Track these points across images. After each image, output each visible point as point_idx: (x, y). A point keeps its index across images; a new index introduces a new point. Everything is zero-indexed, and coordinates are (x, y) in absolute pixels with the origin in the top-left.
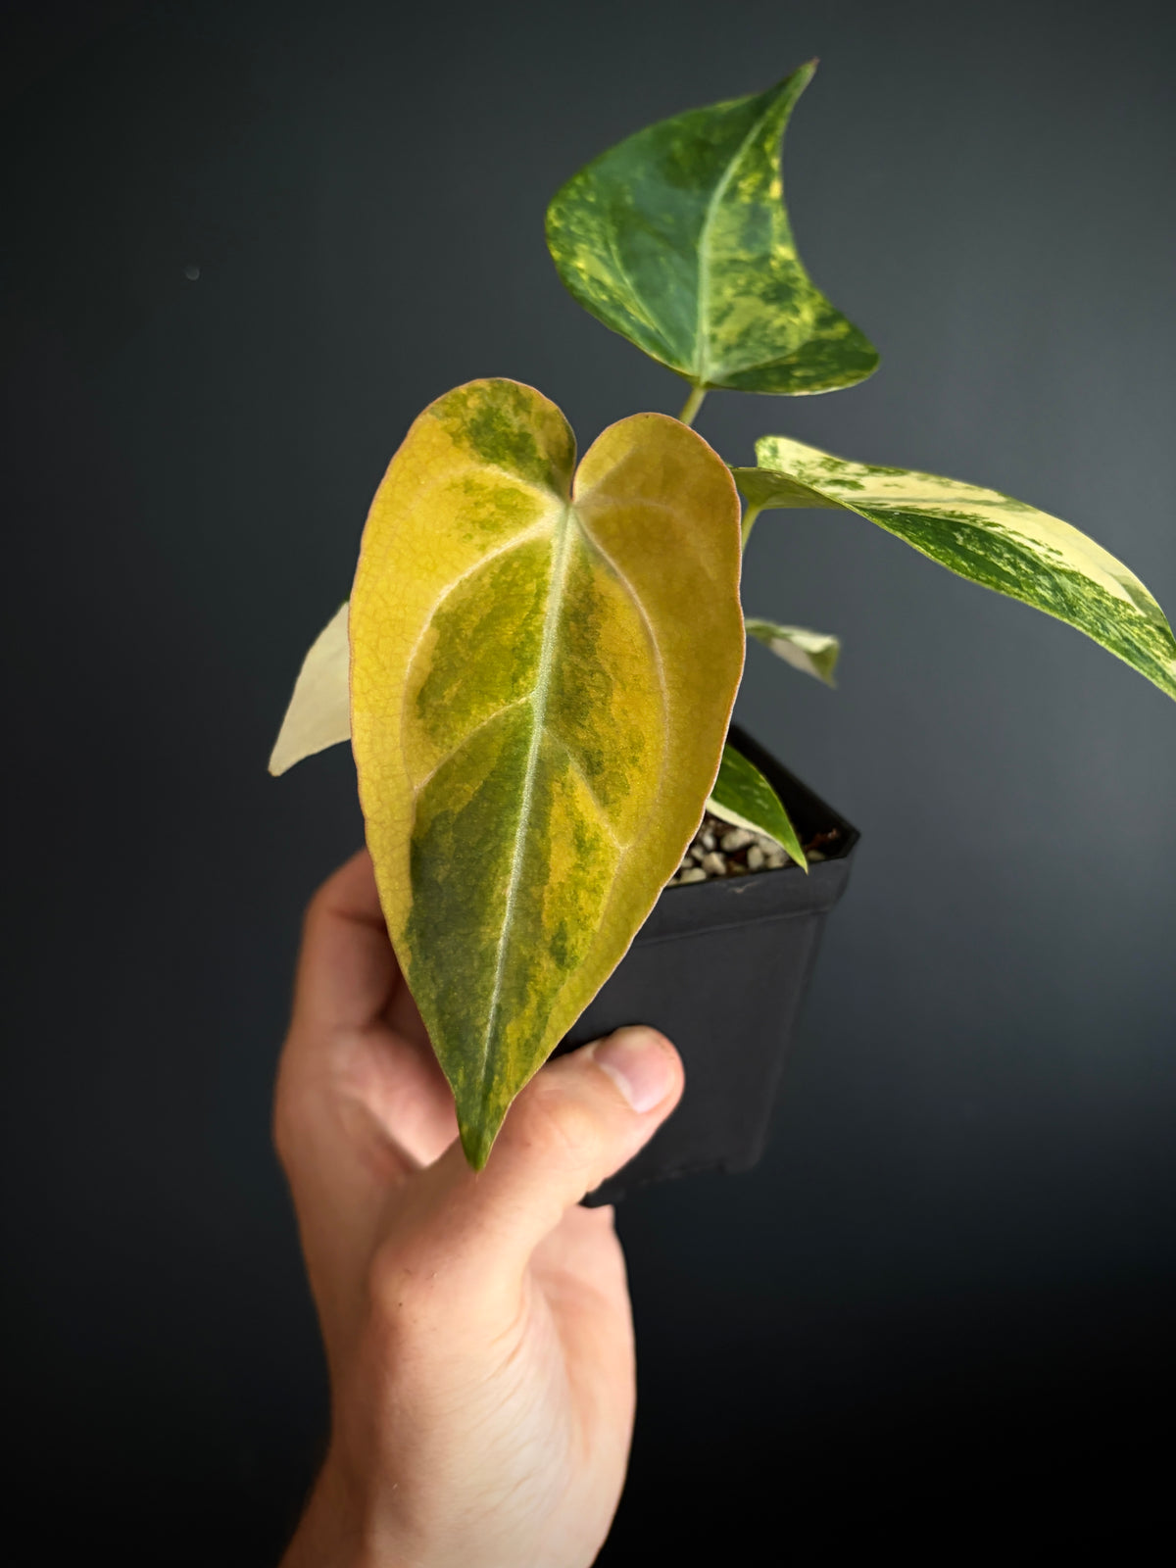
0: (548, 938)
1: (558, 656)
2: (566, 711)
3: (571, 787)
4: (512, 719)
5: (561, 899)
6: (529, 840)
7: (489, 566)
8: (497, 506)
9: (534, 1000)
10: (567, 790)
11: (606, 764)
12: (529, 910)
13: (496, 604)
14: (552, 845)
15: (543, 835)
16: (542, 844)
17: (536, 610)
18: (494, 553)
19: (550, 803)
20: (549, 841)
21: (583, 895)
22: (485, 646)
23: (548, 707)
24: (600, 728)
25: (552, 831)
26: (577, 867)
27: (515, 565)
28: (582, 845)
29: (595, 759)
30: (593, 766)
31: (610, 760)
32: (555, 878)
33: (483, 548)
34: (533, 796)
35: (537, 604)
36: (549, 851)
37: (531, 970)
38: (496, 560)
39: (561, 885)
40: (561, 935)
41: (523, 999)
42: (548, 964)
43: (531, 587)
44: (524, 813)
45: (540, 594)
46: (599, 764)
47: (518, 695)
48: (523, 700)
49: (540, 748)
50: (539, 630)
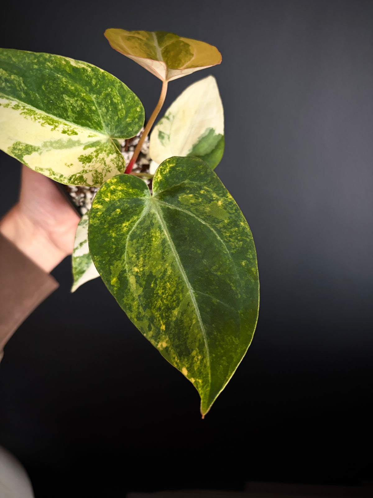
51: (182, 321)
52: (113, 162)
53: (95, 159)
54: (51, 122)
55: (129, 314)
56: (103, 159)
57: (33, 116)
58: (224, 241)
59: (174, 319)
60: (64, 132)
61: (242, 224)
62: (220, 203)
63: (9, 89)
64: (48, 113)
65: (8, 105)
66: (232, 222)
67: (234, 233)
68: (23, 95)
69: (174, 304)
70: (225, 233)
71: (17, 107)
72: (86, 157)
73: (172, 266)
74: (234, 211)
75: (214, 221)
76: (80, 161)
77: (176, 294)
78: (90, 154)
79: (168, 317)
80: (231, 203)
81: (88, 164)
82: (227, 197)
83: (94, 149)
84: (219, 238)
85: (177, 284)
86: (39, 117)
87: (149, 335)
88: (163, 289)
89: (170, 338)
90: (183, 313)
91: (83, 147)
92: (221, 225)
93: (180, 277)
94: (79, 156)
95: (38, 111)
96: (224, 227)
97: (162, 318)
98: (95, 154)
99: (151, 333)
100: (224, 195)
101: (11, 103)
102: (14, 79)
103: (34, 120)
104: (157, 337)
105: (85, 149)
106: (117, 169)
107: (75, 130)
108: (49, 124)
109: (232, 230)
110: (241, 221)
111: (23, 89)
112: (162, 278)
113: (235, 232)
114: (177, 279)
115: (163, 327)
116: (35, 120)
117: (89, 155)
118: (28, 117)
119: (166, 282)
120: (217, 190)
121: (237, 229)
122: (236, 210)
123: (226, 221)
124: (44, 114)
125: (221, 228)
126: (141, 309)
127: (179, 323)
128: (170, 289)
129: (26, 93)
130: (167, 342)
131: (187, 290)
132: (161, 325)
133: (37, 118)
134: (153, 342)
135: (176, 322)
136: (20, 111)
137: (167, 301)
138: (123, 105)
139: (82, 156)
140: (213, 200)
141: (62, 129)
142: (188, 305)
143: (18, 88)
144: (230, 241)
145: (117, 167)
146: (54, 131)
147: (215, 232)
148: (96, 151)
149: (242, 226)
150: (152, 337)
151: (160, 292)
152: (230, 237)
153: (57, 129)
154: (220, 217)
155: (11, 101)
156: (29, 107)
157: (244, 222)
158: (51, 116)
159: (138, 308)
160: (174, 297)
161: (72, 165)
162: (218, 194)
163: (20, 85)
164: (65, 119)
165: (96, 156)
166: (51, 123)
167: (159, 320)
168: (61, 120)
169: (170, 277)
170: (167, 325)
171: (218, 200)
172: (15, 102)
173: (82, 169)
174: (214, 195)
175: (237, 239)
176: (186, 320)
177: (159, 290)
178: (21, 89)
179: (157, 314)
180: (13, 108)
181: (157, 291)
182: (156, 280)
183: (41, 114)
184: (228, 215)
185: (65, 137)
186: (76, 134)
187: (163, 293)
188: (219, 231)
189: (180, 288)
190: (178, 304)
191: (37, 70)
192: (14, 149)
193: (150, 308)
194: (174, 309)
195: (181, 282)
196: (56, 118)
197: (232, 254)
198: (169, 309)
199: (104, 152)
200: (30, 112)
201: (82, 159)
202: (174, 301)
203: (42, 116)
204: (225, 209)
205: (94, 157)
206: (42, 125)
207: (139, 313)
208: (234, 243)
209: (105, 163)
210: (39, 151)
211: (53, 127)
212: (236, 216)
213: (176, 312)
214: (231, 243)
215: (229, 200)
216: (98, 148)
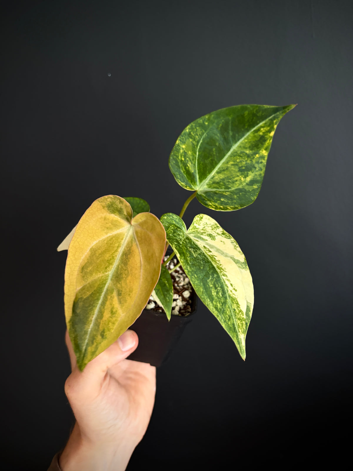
0: (100, 332)
2: (117, 278)
3: (113, 298)
4: (103, 278)
5: (105, 324)
6: (100, 308)
7: (108, 238)
8: (112, 224)
9: (95, 344)
10: (112, 298)
11: (122, 294)
12: (97, 324)
13: (106, 248)
14: (105, 311)
15: (104, 308)
16: (103, 310)
18: (109, 234)
19: (106, 301)
20: (105, 309)
21: (110, 324)
23: (113, 275)
24: (123, 285)
25: (106, 307)
26: (110, 317)
27: (114, 239)
28: (112, 313)
29: (120, 292)
30: (119, 294)
31: (124, 294)
32: (104, 319)
33: (107, 233)
34: (103, 298)
35: (117, 249)
36: (104, 312)
37: (95, 337)
38: (110, 236)
39: (105, 320)
40: (103, 331)
41: (93, 343)
42: (99, 337)
43: (116, 245)
44: (100, 302)
45: (118, 247)
46: (121, 294)
48: (107, 273)
49: (108, 286)
50: (116, 256)
51: (250, 147)
52: (200, 224)
55: (263, 175)
56: (202, 230)
57: (220, 267)
58: (201, 137)
59: (251, 152)
60: (210, 251)
61: (187, 131)
62: (184, 147)
63: (219, 284)
64: (210, 262)
65: (228, 280)
66: (189, 137)
67: (195, 134)
68: (215, 276)
69: (244, 154)
70: (197, 138)
71: (224, 275)
72: (211, 237)
73: (227, 163)
74: (184, 137)
75: (194, 147)
76: (215, 239)
77: (239, 154)
78: (207, 236)
79: (252, 155)
80: (180, 140)
81: (213, 235)
82: (179, 143)
83: (202, 236)
84: (201, 141)
85: (235, 156)
86: (217, 264)
87: (264, 162)
88: (242, 162)
89: (260, 150)
90: (245, 148)
92: (194, 142)
93: (231, 156)
94: (213, 241)
95: (215, 266)
96: (194, 140)
97: (254, 158)
98: (204, 234)
99: (264, 161)
100: (178, 145)
101: (225, 279)
102: (212, 284)
103: (222, 265)
104: (262, 157)
105: (207, 240)
107: (203, 247)
108: (215, 259)
109: (193, 135)
110: (186, 132)
111: (212, 277)
112: (237, 165)
113: (193, 133)
114: (232, 158)
115: (257, 155)
117: (208, 236)
118: (223, 268)
119: (238, 162)
120: (178, 151)
121: (192, 133)
122: (183, 136)
123: (191, 140)
124: (213, 263)
125: (196, 142)
126: (257, 169)
127: (251, 148)
128: (239, 159)
129: (213, 275)
130: (262, 151)
131: (234, 150)
132: (257, 157)
133: (219, 265)
134: (266, 158)
135: (252, 150)
136: (225, 273)
137: (245, 159)
138: (171, 227)
139: (211, 239)
140: (184, 151)
141: (210, 253)
142: (240, 147)
143: (214, 280)
144: (200, 135)
145: (201, 220)
146: (216, 255)
147: (199, 145)
148: (202, 234)
149: (189, 131)
150: (264, 160)
151: (244, 163)
152: (197, 135)
153: (213, 255)
154: (191, 144)
155: (224, 280)
156: (218, 270)
157: (186, 130)
158: (210, 259)
159: (257, 171)
160: (242, 155)
161: (221, 241)
162: (180, 149)
163: (212, 280)
164: (204, 254)
165: (205, 233)
167: (256, 159)
168: (207, 255)
169: (234, 161)
170: (255, 154)
171: (183, 149)
172: (223, 277)
173: (218, 236)
174: (181, 151)
175: (196, 131)
176: (248, 145)
177: (243, 164)
178: (214, 278)
179: (254, 161)
180: (227, 277)
181: (244, 165)
182: (240, 167)
183: (215, 264)
184: (187, 140)
185: (212, 250)
187: (243, 161)
188: (198, 142)
189: (235, 154)
190: (244, 152)
191: (197, 275)
192: (244, 268)
193: (254, 165)
194: (246, 154)
195: (232, 154)
197: (205, 131)
198: (248, 156)
199: (198, 231)
200: (220, 269)
202: (243, 155)
203: (215, 263)
204: (185, 143)
205: (206, 234)
206: (219, 261)
207: (259, 170)
208: (199, 132)
209: (204, 228)
210: (232, 257)
211: (214, 257)
212: (186, 135)
213: (248, 152)
214: (200, 134)
215: (180, 142)
216: (199, 235)
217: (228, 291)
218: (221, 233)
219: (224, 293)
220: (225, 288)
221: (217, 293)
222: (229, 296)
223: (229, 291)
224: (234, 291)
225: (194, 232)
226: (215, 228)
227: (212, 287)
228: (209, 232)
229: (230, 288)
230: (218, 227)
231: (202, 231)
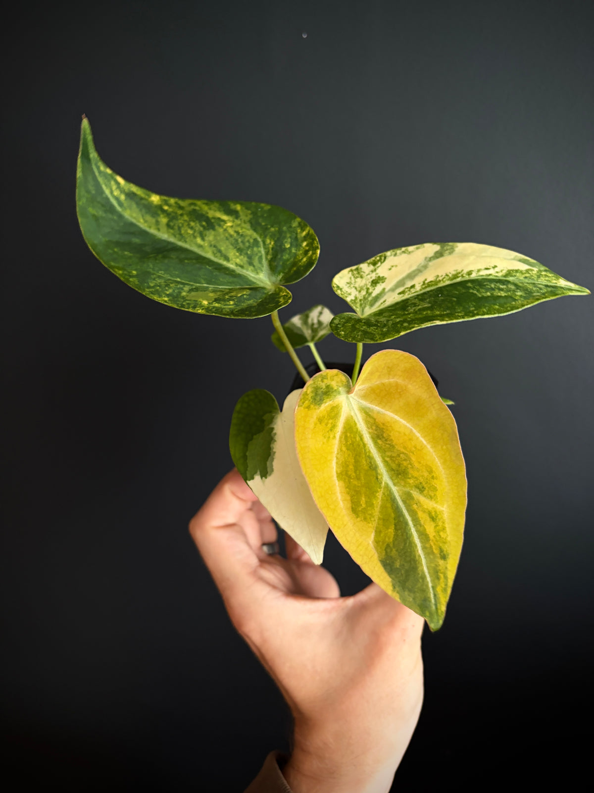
0: (438, 555)
1: (381, 456)
4: (386, 494)
5: (437, 541)
6: (417, 531)
7: (340, 441)
9: (442, 576)
10: (419, 504)
11: (425, 485)
12: (429, 552)
13: (354, 456)
14: (425, 527)
15: (421, 525)
16: (421, 529)
17: (364, 445)
18: (338, 435)
19: (416, 512)
20: (424, 526)
21: (441, 533)
22: (362, 475)
25: (422, 522)
26: (436, 526)
27: (349, 435)
28: (434, 518)
32: (431, 537)
33: (334, 437)
34: (410, 515)
35: (363, 443)
36: (425, 529)
37: (438, 568)
38: (341, 438)
39: (434, 536)
40: (441, 551)
41: (438, 578)
42: (441, 562)
43: (358, 439)
45: (361, 439)
47: (381, 483)
48: (383, 484)
49: (399, 496)
50: (370, 452)
52: (348, 292)
53: (368, 286)
54: (429, 285)
56: (360, 292)
57: (450, 275)
60: (413, 286)
63: (485, 283)
64: (438, 288)
65: (478, 272)
68: (469, 285)
71: (469, 273)
72: (379, 283)
76: (383, 277)
78: (376, 288)
81: (374, 278)
83: (374, 295)
86: (445, 279)
91: (386, 290)
94: (386, 281)
95: (448, 283)
98: (370, 291)
101: (476, 274)
102: (486, 293)
103: (448, 273)
105: (384, 289)
106: (341, 287)
107: (402, 295)
116: (447, 275)
117: (376, 286)
118: (454, 273)
124: (441, 285)
129: (469, 288)
133: (446, 277)
136: (465, 271)
139: (383, 282)
141: (416, 287)
143: (478, 287)
145: (342, 289)
146: (423, 280)
148: (370, 294)
153: (422, 283)
155: (478, 275)
156: (459, 280)
158: (433, 288)
161: (390, 269)
163: (478, 291)
164: (417, 295)
165: (368, 289)
166: (430, 283)
168: (422, 292)
172: (474, 276)
173: (377, 271)
178: (475, 288)
180: (473, 271)
183: (444, 282)
185: (409, 284)
186: (400, 293)
192: (452, 249)
196: (428, 289)
199: (362, 298)
200: (455, 276)
201: (382, 280)
203: (442, 282)
205: (370, 288)
206: (438, 276)
209: (356, 288)
210: (428, 259)
211: (426, 282)
216: (370, 299)
217: (497, 276)
218: (372, 267)
219: (499, 281)
220: (491, 277)
221: (502, 290)
222: (505, 276)
223: (497, 274)
224: (496, 269)
225: (361, 305)
226: (359, 273)
227: (491, 294)
228: (368, 283)
229: (491, 271)
230: (357, 269)
231: (364, 293)
